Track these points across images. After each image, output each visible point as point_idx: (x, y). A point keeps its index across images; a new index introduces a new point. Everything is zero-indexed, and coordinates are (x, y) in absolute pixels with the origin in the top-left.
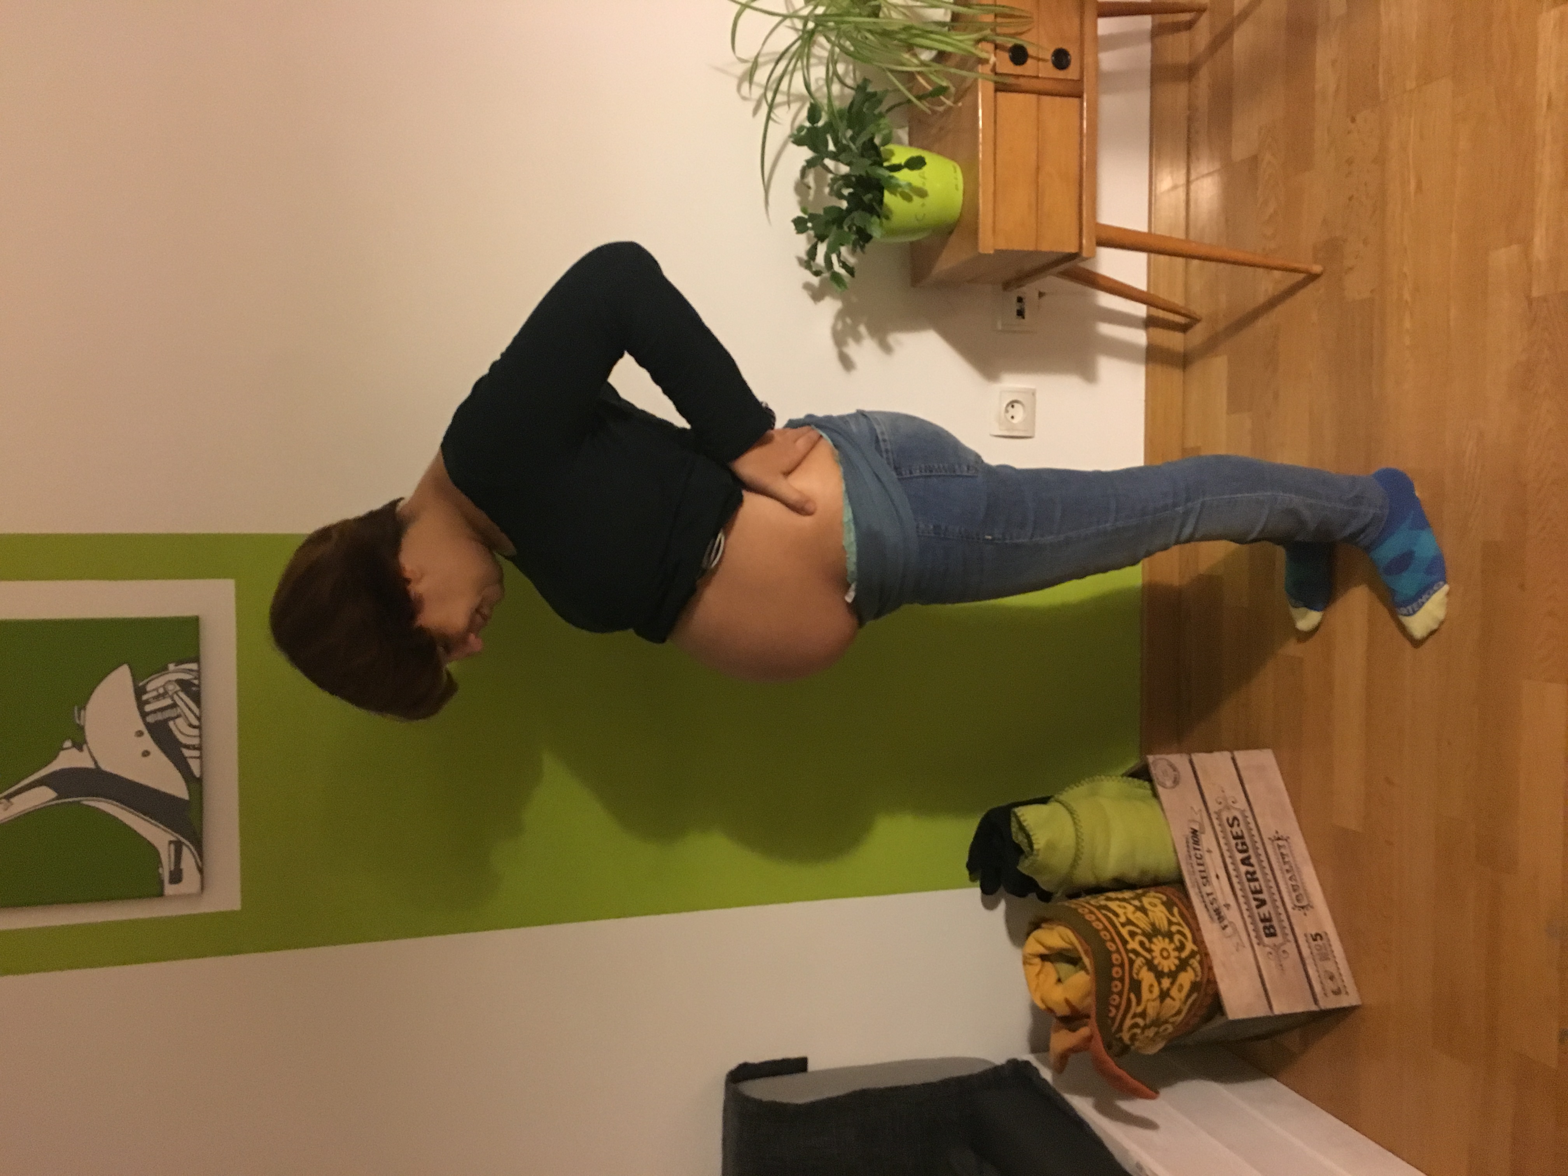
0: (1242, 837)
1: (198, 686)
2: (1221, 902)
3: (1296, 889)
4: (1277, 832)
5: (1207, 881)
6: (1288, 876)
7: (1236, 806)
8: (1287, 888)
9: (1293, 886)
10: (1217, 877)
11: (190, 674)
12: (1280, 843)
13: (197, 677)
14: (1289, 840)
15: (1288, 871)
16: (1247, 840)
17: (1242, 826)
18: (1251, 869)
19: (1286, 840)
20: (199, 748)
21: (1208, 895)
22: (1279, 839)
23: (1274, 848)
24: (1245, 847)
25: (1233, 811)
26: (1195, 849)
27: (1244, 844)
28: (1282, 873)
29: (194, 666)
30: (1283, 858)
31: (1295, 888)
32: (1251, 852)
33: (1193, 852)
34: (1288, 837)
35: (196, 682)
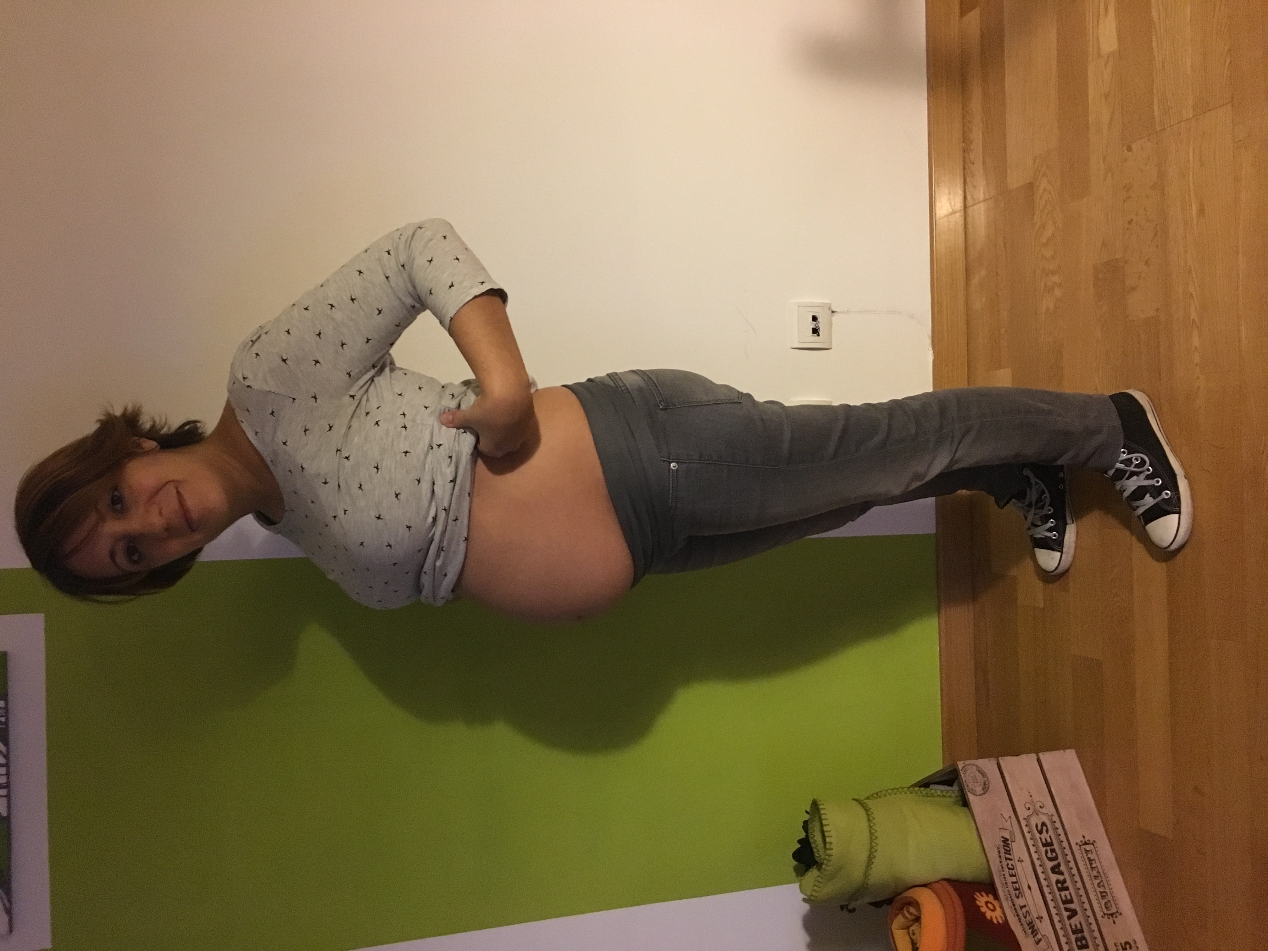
0: (1051, 844)
2: (1035, 915)
3: (1105, 896)
4: (1084, 837)
5: (1020, 893)
6: (1098, 881)
7: (1044, 810)
8: (1097, 895)
9: (1101, 892)
10: (1029, 888)
12: (1088, 847)
13: (5, 716)
14: (1096, 845)
15: (1096, 877)
16: (1056, 846)
17: (1051, 832)
18: (1061, 878)
19: (1092, 844)
21: (1022, 907)
22: (1086, 844)
23: (1082, 853)
25: (1040, 816)
26: (1007, 859)
27: (1053, 851)
28: (1091, 879)
30: (1091, 864)
31: (1104, 894)
32: (1060, 859)
33: (1005, 863)
34: (1094, 841)
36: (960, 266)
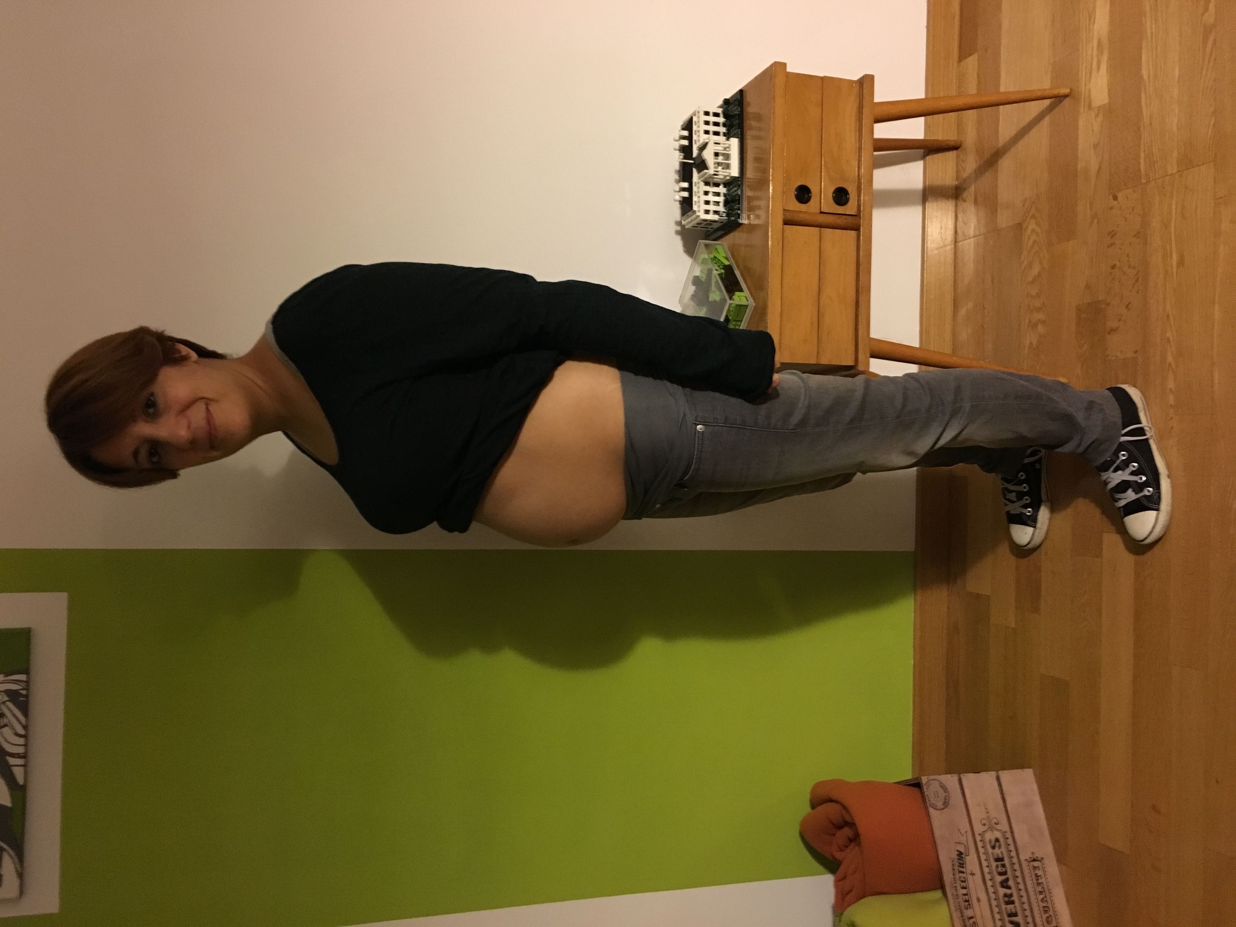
0: (1002, 859)
1: (27, 696)
2: (981, 925)
4: (1033, 853)
5: (969, 905)
6: (1042, 896)
7: (998, 827)
8: (1039, 910)
9: (1044, 907)
11: (20, 685)
12: (1036, 864)
13: (25, 687)
14: (1043, 861)
15: (1040, 892)
16: (1006, 861)
17: (1003, 849)
18: (1008, 891)
19: (1041, 861)
20: (24, 756)
22: (1034, 860)
23: (1030, 869)
24: (1004, 869)
25: (994, 832)
26: (960, 871)
27: (1004, 866)
28: (1036, 894)
29: (23, 677)
30: (1037, 880)
31: (1046, 909)
32: (1010, 874)
33: (957, 873)
34: (1043, 858)
35: (24, 692)
36: (949, 298)
